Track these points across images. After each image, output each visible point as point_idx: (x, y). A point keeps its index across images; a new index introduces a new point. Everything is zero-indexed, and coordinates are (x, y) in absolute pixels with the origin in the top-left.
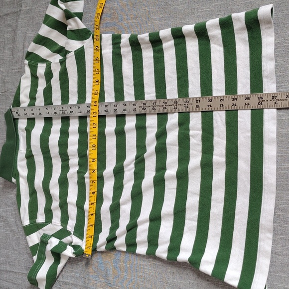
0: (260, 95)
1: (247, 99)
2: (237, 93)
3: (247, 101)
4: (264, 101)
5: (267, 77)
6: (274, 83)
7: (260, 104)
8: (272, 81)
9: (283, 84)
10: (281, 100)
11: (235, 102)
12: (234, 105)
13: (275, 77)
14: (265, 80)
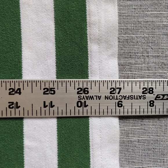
0: (80, 82)
1: (49, 91)
2: (20, 76)
3: (49, 98)
4: (92, 98)
5: (99, 41)
6: (112, 55)
7: (81, 104)
8: (110, 52)
9: (133, 61)
10: (131, 97)
11: (15, 98)
12: (14, 105)
13: (117, 43)
14: (93, 48)
